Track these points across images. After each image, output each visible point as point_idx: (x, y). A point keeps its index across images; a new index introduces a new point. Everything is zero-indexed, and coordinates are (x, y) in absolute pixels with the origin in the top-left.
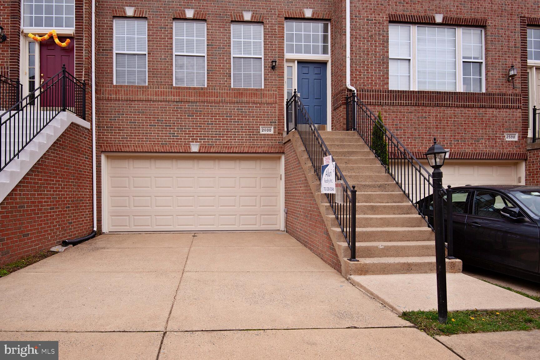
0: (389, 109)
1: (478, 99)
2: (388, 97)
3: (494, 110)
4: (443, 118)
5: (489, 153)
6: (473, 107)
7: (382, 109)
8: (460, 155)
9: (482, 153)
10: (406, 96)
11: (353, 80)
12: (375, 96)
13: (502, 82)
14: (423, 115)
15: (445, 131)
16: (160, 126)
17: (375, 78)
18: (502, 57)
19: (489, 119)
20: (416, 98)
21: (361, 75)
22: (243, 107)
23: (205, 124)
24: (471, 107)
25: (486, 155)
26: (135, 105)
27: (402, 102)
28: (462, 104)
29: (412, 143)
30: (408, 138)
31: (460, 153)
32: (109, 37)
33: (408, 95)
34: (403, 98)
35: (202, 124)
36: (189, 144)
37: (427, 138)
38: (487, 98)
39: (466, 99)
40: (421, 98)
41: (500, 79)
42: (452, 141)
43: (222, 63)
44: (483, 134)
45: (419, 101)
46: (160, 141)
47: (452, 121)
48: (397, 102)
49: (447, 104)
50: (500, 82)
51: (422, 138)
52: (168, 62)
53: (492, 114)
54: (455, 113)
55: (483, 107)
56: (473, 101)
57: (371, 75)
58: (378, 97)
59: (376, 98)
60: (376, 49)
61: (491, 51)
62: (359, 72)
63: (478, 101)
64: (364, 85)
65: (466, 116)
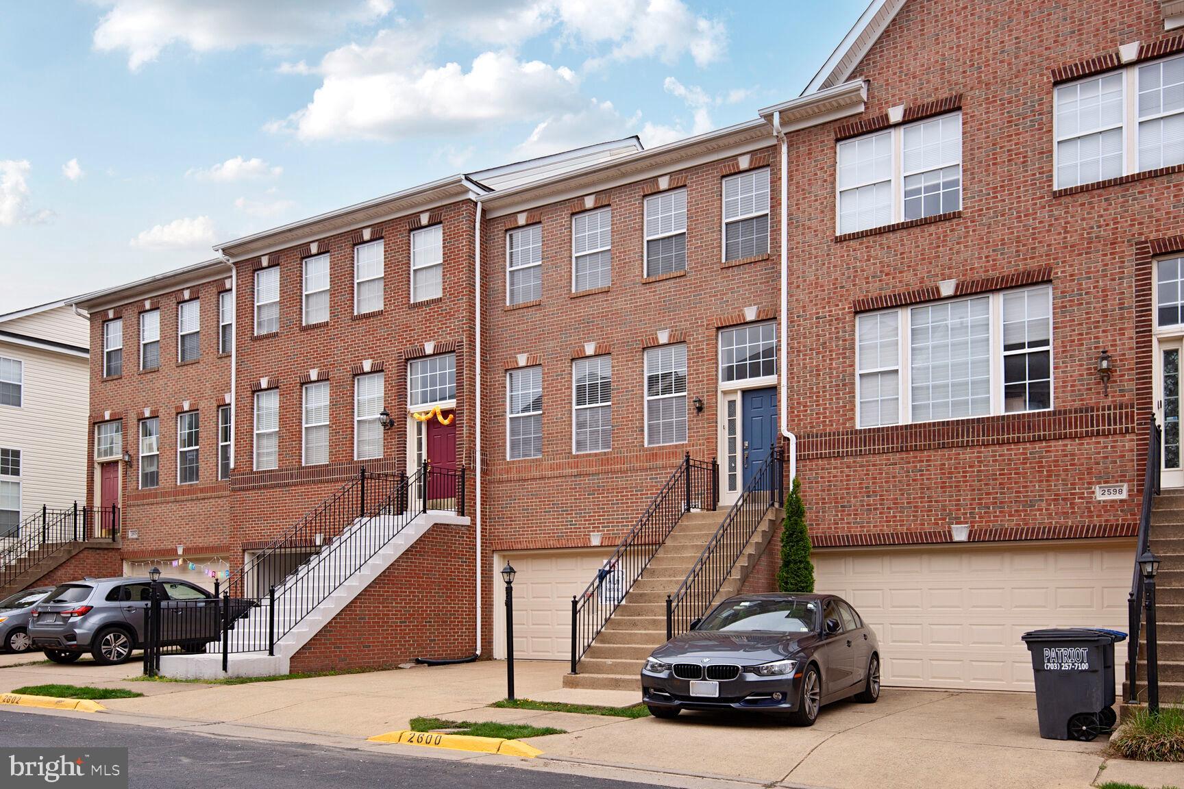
0: (854, 462)
1: (1029, 426)
2: (852, 442)
3: (1068, 442)
4: (956, 468)
5: (1055, 528)
6: (1019, 442)
7: (841, 463)
8: (990, 535)
9: (1039, 528)
10: (883, 436)
11: (794, 421)
12: (830, 444)
13: (1088, 384)
14: (916, 467)
15: (959, 491)
16: (556, 511)
17: (830, 413)
18: (1087, 334)
19: (1057, 461)
20: (902, 439)
21: (806, 411)
22: (658, 474)
23: (608, 504)
24: (1014, 443)
25: (1049, 532)
26: (529, 485)
27: (877, 447)
28: (993, 440)
29: (896, 517)
30: (888, 508)
31: (991, 531)
32: (501, 398)
33: (888, 435)
34: (879, 440)
35: (605, 504)
36: (589, 535)
37: (924, 507)
38: (1050, 420)
39: (1003, 428)
40: (911, 437)
41: (1082, 380)
42: (974, 509)
43: (631, 413)
44: (1042, 491)
45: (907, 442)
46: (555, 533)
47: (973, 472)
48: (868, 448)
49: (963, 442)
50: (1083, 385)
51: (915, 507)
52: (565, 421)
53: (1063, 450)
54: (980, 457)
55: (1040, 440)
56: (1019, 429)
57: (824, 409)
58: (834, 445)
59: (830, 446)
60: (832, 364)
61: (1062, 327)
62: (804, 406)
63: (1029, 429)
64: (811, 427)
65: (1004, 460)
